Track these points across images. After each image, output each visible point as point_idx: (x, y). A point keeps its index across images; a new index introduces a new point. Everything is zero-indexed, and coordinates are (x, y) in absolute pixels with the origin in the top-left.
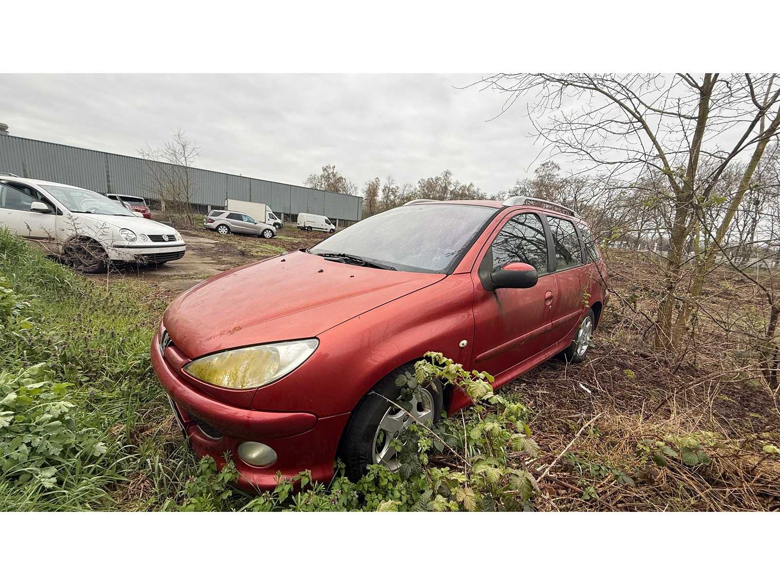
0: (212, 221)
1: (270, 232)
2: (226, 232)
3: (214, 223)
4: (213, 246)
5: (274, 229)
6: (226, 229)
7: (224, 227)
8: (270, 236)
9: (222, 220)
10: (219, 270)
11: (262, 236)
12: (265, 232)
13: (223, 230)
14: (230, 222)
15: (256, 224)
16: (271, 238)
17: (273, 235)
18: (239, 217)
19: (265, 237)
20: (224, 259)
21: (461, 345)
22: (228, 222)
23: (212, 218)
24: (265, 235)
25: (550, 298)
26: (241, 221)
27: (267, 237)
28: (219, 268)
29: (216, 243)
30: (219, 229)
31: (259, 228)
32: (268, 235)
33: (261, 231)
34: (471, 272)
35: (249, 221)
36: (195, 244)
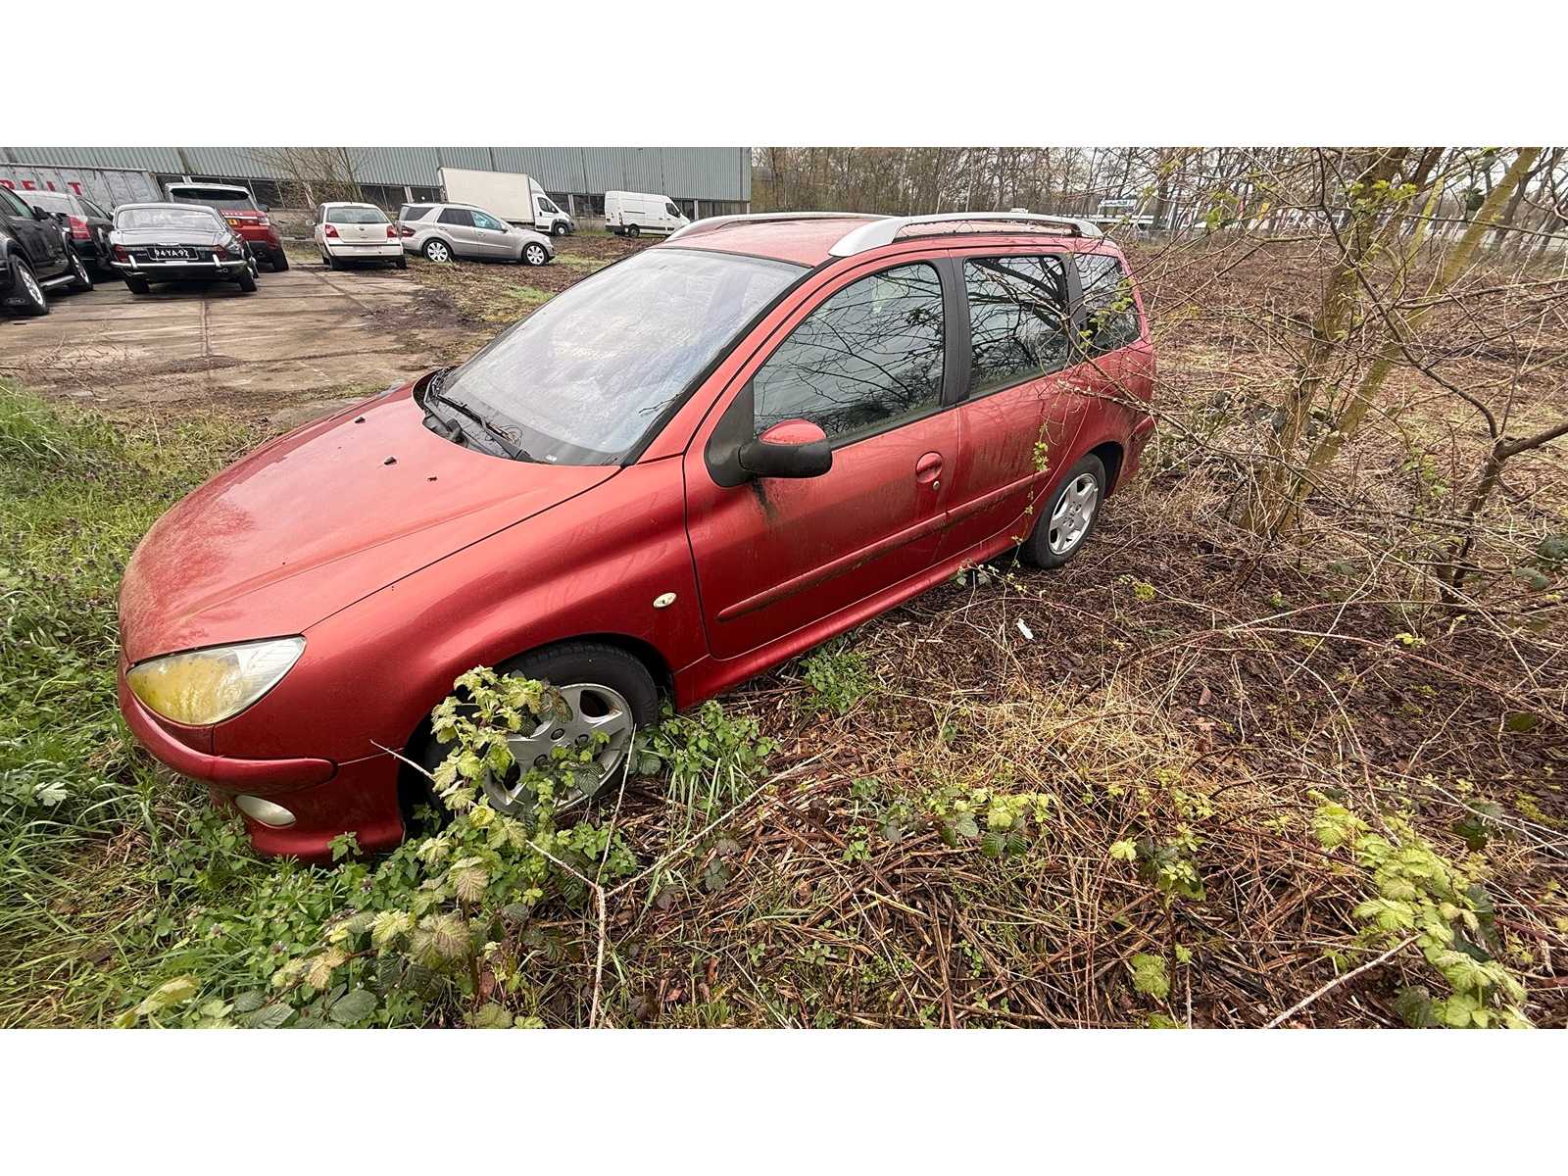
0: (411, 233)
1: (538, 249)
2: (445, 257)
3: (415, 235)
4: (408, 299)
5: (546, 240)
6: (444, 250)
7: (439, 245)
8: (541, 260)
9: (430, 227)
10: (403, 368)
11: (523, 261)
12: (529, 252)
13: (438, 253)
14: (450, 231)
15: (505, 231)
16: (543, 264)
17: (548, 258)
18: (464, 217)
19: (530, 264)
20: (421, 337)
21: (658, 603)
22: (445, 233)
23: (409, 224)
24: (530, 258)
25: (935, 466)
26: (472, 228)
27: (535, 262)
28: (403, 363)
29: (415, 293)
30: (430, 251)
31: (514, 242)
32: (536, 256)
33: (520, 249)
34: (684, 453)
35: (488, 227)
36: (372, 297)
